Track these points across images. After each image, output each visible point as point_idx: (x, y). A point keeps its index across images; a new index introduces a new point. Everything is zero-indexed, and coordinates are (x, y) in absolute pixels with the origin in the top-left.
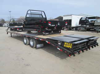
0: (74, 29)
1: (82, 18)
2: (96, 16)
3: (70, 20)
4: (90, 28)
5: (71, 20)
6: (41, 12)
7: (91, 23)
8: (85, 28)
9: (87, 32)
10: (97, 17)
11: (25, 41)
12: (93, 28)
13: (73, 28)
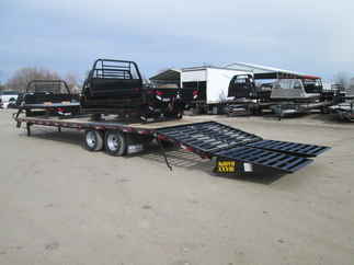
0: (215, 110)
1: (235, 77)
2: (277, 70)
3: (200, 82)
4: (261, 108)
5: (205, 82)
6: (127, 65)
7: (262, 93)
8: (245, 105)
9: (252, 118)
10: (280, 73)
11: (90, 141)
12: (267, 107)
13: (212, 106)
